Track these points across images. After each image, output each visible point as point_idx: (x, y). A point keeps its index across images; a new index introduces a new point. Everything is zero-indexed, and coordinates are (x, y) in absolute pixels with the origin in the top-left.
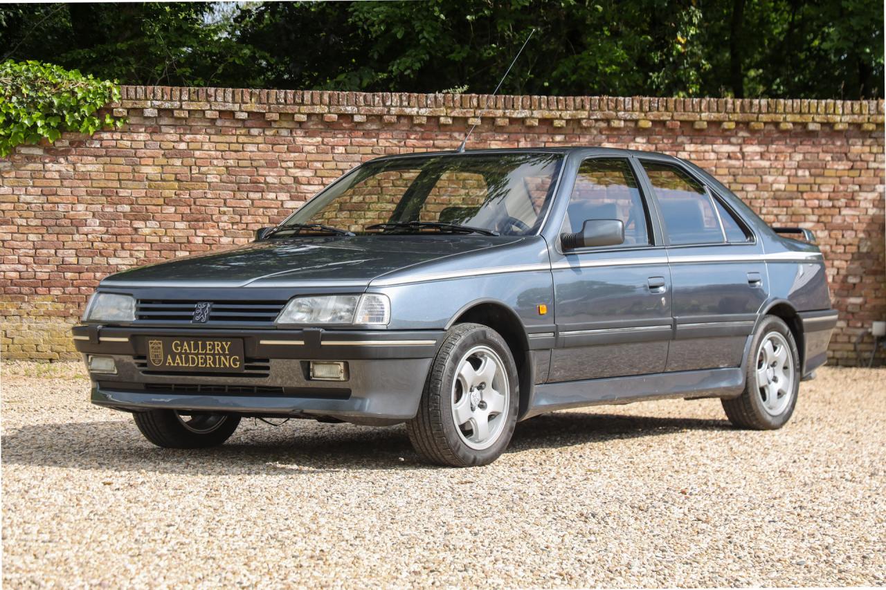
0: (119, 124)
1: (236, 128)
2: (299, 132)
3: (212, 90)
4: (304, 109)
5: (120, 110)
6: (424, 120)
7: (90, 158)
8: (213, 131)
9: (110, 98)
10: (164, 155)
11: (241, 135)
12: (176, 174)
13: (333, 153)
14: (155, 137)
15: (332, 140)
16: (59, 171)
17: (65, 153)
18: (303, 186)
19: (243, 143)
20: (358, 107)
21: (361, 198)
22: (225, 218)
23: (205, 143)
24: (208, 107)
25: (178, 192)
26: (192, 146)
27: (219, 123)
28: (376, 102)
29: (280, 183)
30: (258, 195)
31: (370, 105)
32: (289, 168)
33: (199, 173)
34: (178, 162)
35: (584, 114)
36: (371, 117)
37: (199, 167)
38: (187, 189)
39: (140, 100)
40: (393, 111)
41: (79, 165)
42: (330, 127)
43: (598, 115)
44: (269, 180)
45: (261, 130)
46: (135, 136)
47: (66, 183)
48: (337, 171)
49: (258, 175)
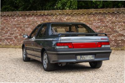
35: (12, 14)
43: (14, 14)
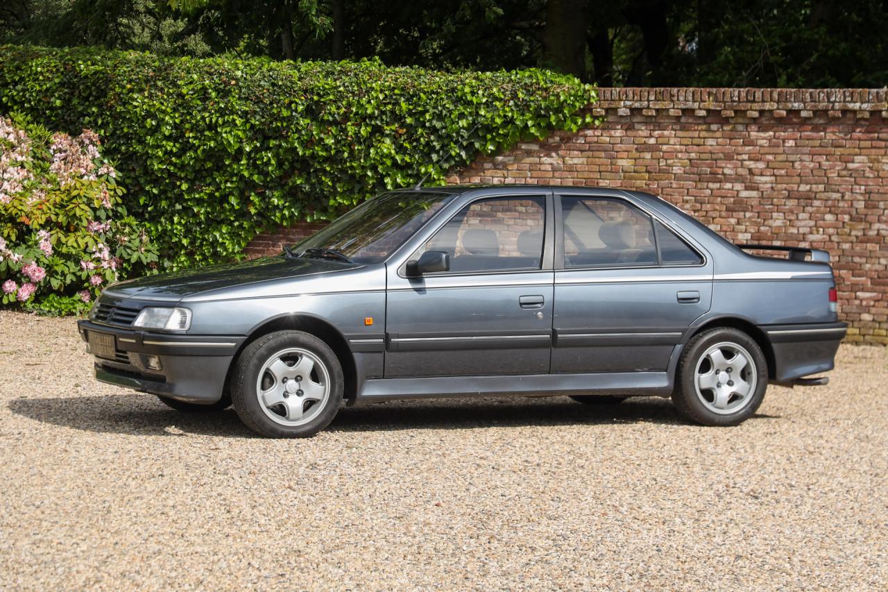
0: (597, 123)
1: (698, 124)
2: (753, 127)
3: (675, 90)
4: (756, 106)
5: (599, 110)
6: (867, 115)
7: (576, 152)
8: (678, 127)
9: (589, 100)
10: (636, 149)
11: (702, 130)
12: (647, 166)
13: (784, 146)
14: (629, 133)
15: (783, 134)
16: (551, 164)
17: (556, 148)
18: (756, 177)
19: (704, 138)
20: (804, 103)
21: (808, 187)
22: (688, 206)
23: (672, 138)
24: (672, 106)
25: (648, 182)
26: (660, 141)
27: (683, 120)
28: (821, 98)
29: (736, 174)
30: (718, 185)
31: (815, 102)
32: (745, 160)
33: (666, 165)
34: (648, 156)
36: (816, 113)
37: (666, 159)
38: (655, 180)
39: (614, 100)
40: (837, 106)
41: (567, 158)
42: (781, 122)
44: (727, 171)
45: (719, 126)
46: (613, 132)
47: (557, 174)
48: (787, 163)
49: (717, 167)
